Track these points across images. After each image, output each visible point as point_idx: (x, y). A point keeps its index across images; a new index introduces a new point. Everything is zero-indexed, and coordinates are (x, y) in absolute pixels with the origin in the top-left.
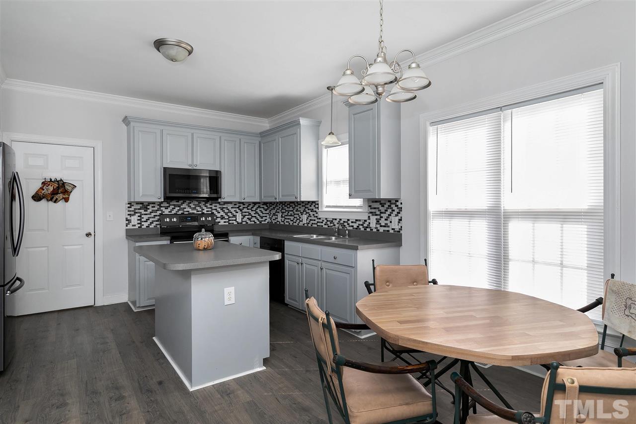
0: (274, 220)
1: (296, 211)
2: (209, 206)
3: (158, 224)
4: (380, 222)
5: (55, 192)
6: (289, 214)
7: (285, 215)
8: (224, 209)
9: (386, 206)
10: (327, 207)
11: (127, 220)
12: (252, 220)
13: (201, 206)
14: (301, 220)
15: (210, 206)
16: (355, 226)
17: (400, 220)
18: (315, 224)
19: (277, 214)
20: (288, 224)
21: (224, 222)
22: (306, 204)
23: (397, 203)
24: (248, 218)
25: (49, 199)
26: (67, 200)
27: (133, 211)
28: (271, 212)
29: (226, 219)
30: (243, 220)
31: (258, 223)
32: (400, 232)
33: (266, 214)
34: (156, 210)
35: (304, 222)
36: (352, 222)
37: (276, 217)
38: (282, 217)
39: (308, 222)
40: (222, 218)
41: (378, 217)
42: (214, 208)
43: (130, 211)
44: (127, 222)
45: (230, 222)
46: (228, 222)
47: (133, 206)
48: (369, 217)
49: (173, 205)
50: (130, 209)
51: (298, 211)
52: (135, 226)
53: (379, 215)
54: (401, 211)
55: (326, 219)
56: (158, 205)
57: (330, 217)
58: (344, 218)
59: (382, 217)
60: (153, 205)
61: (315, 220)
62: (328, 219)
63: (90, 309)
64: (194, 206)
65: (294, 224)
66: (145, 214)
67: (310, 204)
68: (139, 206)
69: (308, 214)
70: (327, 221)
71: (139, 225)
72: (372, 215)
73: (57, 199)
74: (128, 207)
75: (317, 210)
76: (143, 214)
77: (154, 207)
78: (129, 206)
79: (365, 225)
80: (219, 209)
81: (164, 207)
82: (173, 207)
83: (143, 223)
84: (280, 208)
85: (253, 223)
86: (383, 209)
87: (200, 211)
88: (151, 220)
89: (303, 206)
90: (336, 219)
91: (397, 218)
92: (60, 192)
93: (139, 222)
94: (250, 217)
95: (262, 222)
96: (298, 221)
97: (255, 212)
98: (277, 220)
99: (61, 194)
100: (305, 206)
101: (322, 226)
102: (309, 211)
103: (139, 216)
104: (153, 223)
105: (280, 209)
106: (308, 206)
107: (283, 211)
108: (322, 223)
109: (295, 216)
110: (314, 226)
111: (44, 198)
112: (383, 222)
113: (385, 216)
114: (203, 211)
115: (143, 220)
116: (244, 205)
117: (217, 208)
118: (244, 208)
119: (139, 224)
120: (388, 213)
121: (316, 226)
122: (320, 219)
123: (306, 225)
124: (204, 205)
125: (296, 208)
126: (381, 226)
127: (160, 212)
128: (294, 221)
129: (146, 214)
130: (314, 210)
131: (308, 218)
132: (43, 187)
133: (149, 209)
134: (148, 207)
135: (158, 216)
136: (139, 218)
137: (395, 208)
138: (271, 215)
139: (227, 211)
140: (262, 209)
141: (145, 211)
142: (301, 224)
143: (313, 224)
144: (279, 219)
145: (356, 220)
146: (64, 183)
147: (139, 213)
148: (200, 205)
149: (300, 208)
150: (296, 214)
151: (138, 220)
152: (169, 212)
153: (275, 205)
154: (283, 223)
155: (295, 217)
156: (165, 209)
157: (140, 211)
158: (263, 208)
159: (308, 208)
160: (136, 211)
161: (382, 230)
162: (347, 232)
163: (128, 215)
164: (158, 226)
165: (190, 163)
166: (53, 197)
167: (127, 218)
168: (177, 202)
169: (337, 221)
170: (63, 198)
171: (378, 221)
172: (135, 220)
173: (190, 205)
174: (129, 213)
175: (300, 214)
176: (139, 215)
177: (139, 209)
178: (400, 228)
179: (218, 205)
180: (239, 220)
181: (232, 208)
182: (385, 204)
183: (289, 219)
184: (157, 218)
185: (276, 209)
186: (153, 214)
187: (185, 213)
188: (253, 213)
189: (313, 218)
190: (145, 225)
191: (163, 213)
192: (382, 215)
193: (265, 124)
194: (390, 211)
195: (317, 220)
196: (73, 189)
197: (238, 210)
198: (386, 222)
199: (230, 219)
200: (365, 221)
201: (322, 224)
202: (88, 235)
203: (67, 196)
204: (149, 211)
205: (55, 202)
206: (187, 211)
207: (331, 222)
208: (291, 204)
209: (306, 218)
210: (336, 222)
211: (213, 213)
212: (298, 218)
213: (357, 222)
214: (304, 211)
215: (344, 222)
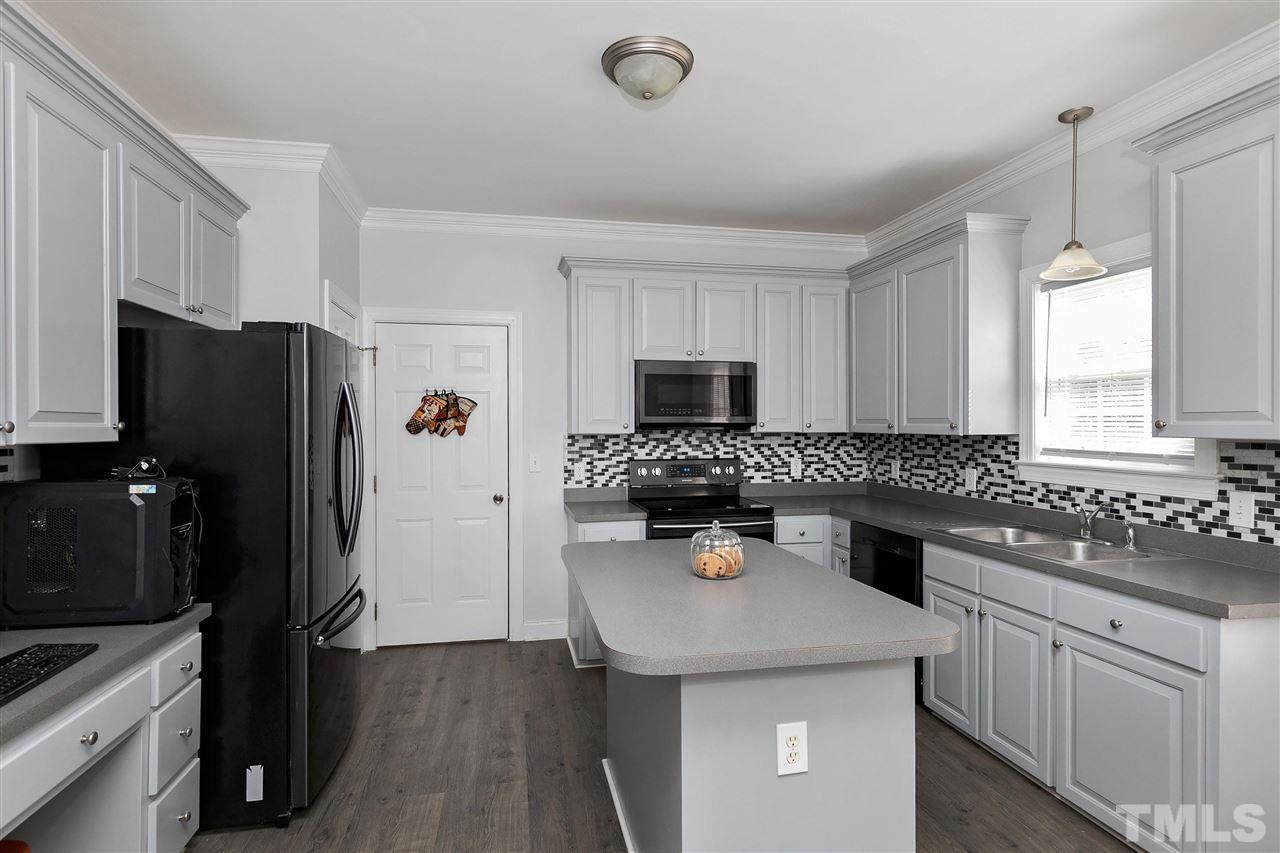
0: (880, 474)
1: (945, 458)
2: (730, 442)
3: (625, 481)
5: (441, 417)
6: (925, 464)
7: (911, 466)
8: (762, 449)
10: (1047, 451)
11: (566, 471)
12: (826, 473)
13: (711, 442)
14: (959, 480)
15: (732, 442)
16: (1160, 515)
18: (1005, 495)
19: (887, 461)
20: (920, 487)
21: (763, 478)
22: (975, 442)
24: (816, 470)
25: (433, 429)
26: (461, 431)
27: (577, 452)
28: (873, 456)
29: (765, 471)
30: (806, 473)
31: (840, 480)
33: (858, 459)
34: (622, 451)
35: (968, 487)
36: (1146, 503)
37: (888, 468)
38: (902, 468)
39: (982, 487)
40: (759, 467)
42: (740, 446)
43: (572, 452)
44: (566, 475)
45: (776, 477)
46: (770, 477)
47: (577, 441)
48: (1222, 493)
49: (655, 440)
50: (573, 449)
51: (952, 458)
52: (581, 482)
53: (1271, 490)
55: (1045, 485)
56: (625, 440)
57: (1060, 482)
58: (1115, 487)
60: (615, 440)
61: (1005, 486)
62: (1051, 487)
63: (499, 645)
64: (697, 443)
65: (939, 490)
66: (600, 459)
67: (988, 442)
68: (588, 443)
69: (981, 469)
70: (1051, 491)
71: (589, 482)
72: (1240, 489)
73: (445, 429)
74: (569, 445)
75: (1012, 458)
76: (595, 460)
77: (617, 444)
78: (570, 441)
79: (1205, 518)
80: (751, 450)
81: (637, 443)
82: (654, 443)
83: (595, 478)
84: (896, 446)
85: (829, 480)
87: (711, 453)
88: (612, 471)
89: (965, 446)
90: (1081, 490)
92: (449, 416)
93: (589, 474)
94: (822, 466)
95: (852, 480)
96: (951, 483)
97: (832, 455)
98: (888, 475)
99: (452, 420)
100: (971, 446)
101: (1031, 504)
102: (988, 461)
103: (588, 463)
104: (614, 478)
105: (898, 450)
106: (984, 447)
107: (905, 455)
108: (1031, 494)
109: (942, 470)
110: (1000, 499)
111: (424, 427)
114: (718, 453)
115: (595, 471)
116: (806, 438)
117: (747, 446)
118: (807, 445)
119: (588, 478)
121: (1008, 501)
122: (1023, 483)
123: (975, 496)
124: (718, 439)
125: (945, 449)
127: (629, 455)
128: (939, 482)
129: (603, 459)
130: (1004, 457)
131: (981, 478)
132: (423, 406)
133: (607, 448)
134: (606, 444)
135: (626, 462)
136: (589, 467)
138: (874, 463)
139: (768, 452)
140: (850, 449)
141: (599, 452)
142: (960, 491)
143: (997, 494)
144: (896, 473)
145: (1166, 499)
146: (456, 399)
147: (589, 456)
148: (711, 439)
149: (957, 450)
150: (945, 466)
151: (588, 471)
152: (647, 454)
153: (884, 439)
154: (905, 485)
155: (940, 474)
156: (640, 447)
157: (591, 452)
158: (854, 445)
159: (982, 451)
160: (584, 452)
162: (1131, 531)
163: (569, 460)
164: (625, 484)
165: (689, 347)
166: (439, 426)
167: (566, 467)
168: (662, 433)
169: (1086, 495)
170: (456, 427)
172: (580, 470)
173: (690, 439)
174: (570, 456)
175: (957, 467)
176: (589, 460)
177: (588, 448)
179: (748, 439)
180: (796, 473)
181: (779, 445)
183: (922, 476)
184: (623, 467)
185: (886, 449)
186: (615, 459)
187: (679, 457)
188: (828, 458)
189: (998, 479)
190: (601, 480)
191: (636, 458)
193: (857, 248)
195: (1011, 487)
196: (471, 409)
197: (793, 451)
199: (776, 470)
200: (1206, 504)
201: (1030, 499)
202: (498, 499)
203: (462, 424)
204: (608, 452)
205: (442, 435)
206: (683, 453)
207: (1065, 495)
208: (929, 440)
209: (976, 479)
210: (1080, 498)
211: (737, 457)
212: (951, 475)
213: (1169, 504)
214: (968, 459)
215: (1112, 499)
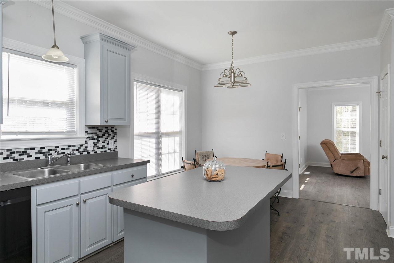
4: (98, 145)
9: (103, 131)
17: (115, 141)
23: (113, 129)
32: (115, 150)
36: (62, 149)
41: (96, 141)
48: (86, 141)
53: (96, 139)
54: (116, 135)
58: (49, 145)
59: (100, 141)
72: (89, 140)
79: (81, 150)
86: (100, 134)
90: (33, 149)
91: (113, 141)
112: (100, 145)
113: (102, 140)
120: (105, 137)
126: (99, 148)
137: (111, 133)
145: (69, 146)
161: (99, 151)
162: (69, 159)
169: (36, 151)
171: (95, 145)
178: (115, 147)
182: (103, 130)
192: (99, 139)
194: (106, 135)
198: (104, 144)
200: (82, 145)
213: (70, 148)
215: (49, 150)
